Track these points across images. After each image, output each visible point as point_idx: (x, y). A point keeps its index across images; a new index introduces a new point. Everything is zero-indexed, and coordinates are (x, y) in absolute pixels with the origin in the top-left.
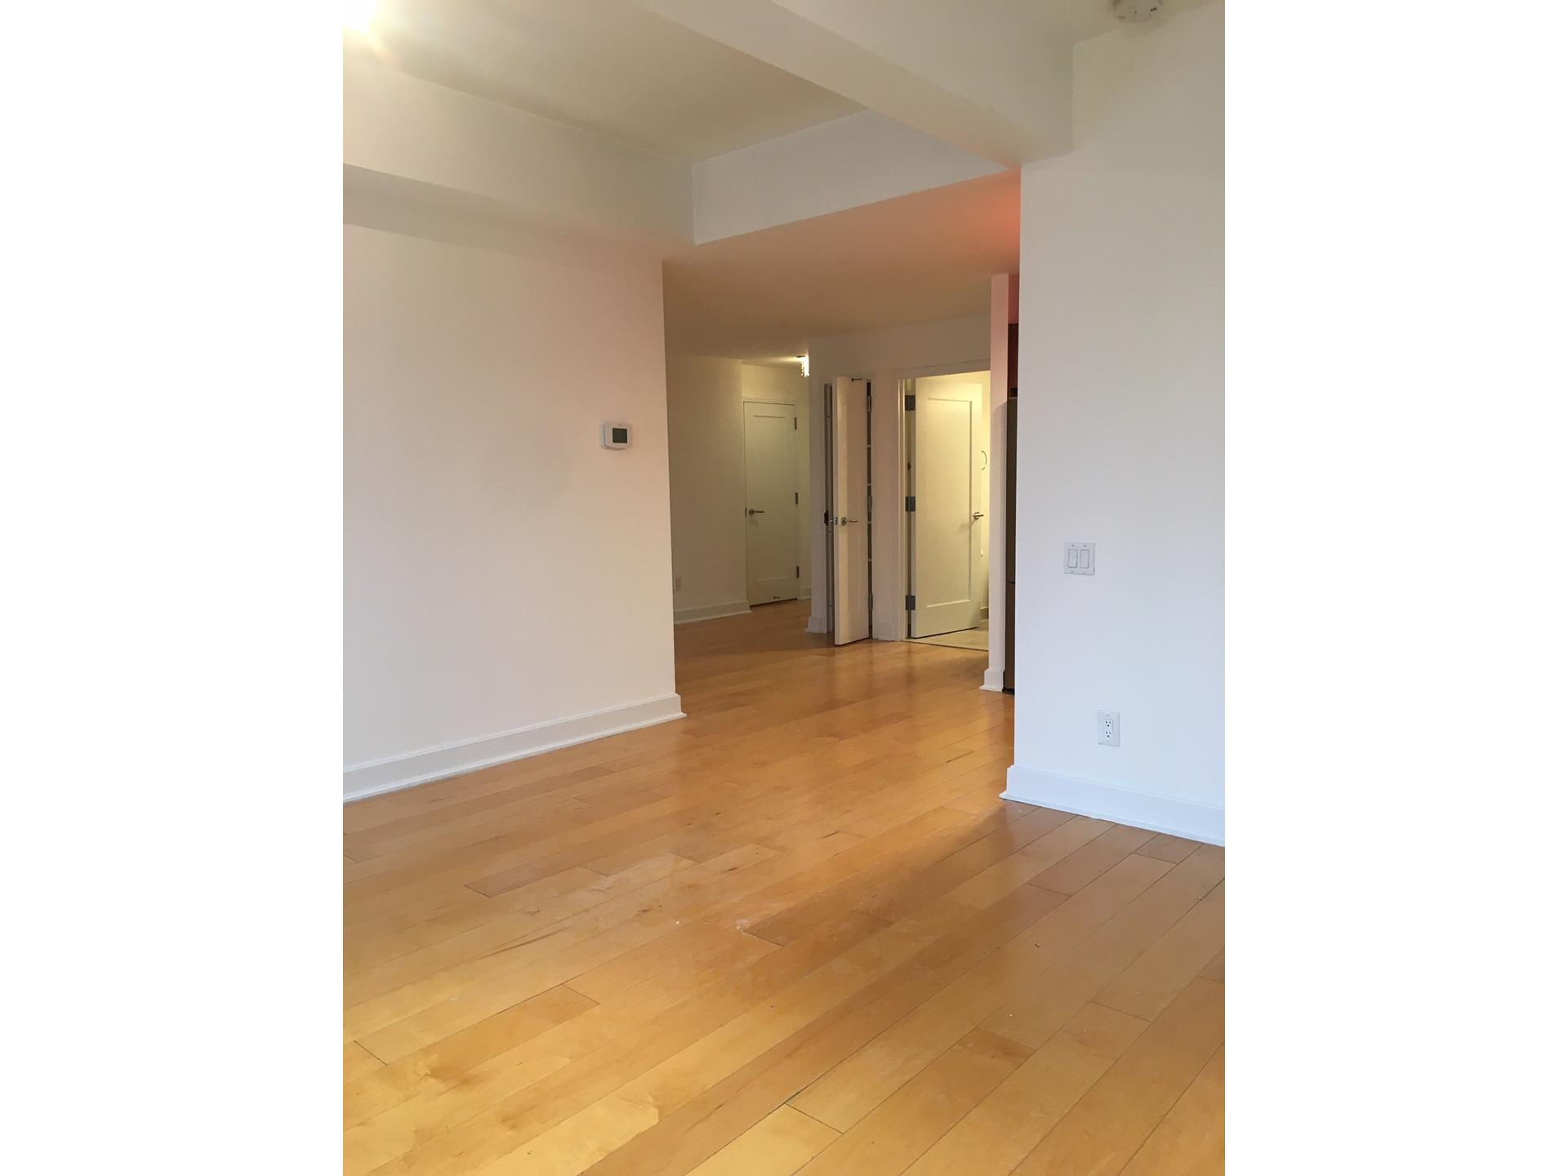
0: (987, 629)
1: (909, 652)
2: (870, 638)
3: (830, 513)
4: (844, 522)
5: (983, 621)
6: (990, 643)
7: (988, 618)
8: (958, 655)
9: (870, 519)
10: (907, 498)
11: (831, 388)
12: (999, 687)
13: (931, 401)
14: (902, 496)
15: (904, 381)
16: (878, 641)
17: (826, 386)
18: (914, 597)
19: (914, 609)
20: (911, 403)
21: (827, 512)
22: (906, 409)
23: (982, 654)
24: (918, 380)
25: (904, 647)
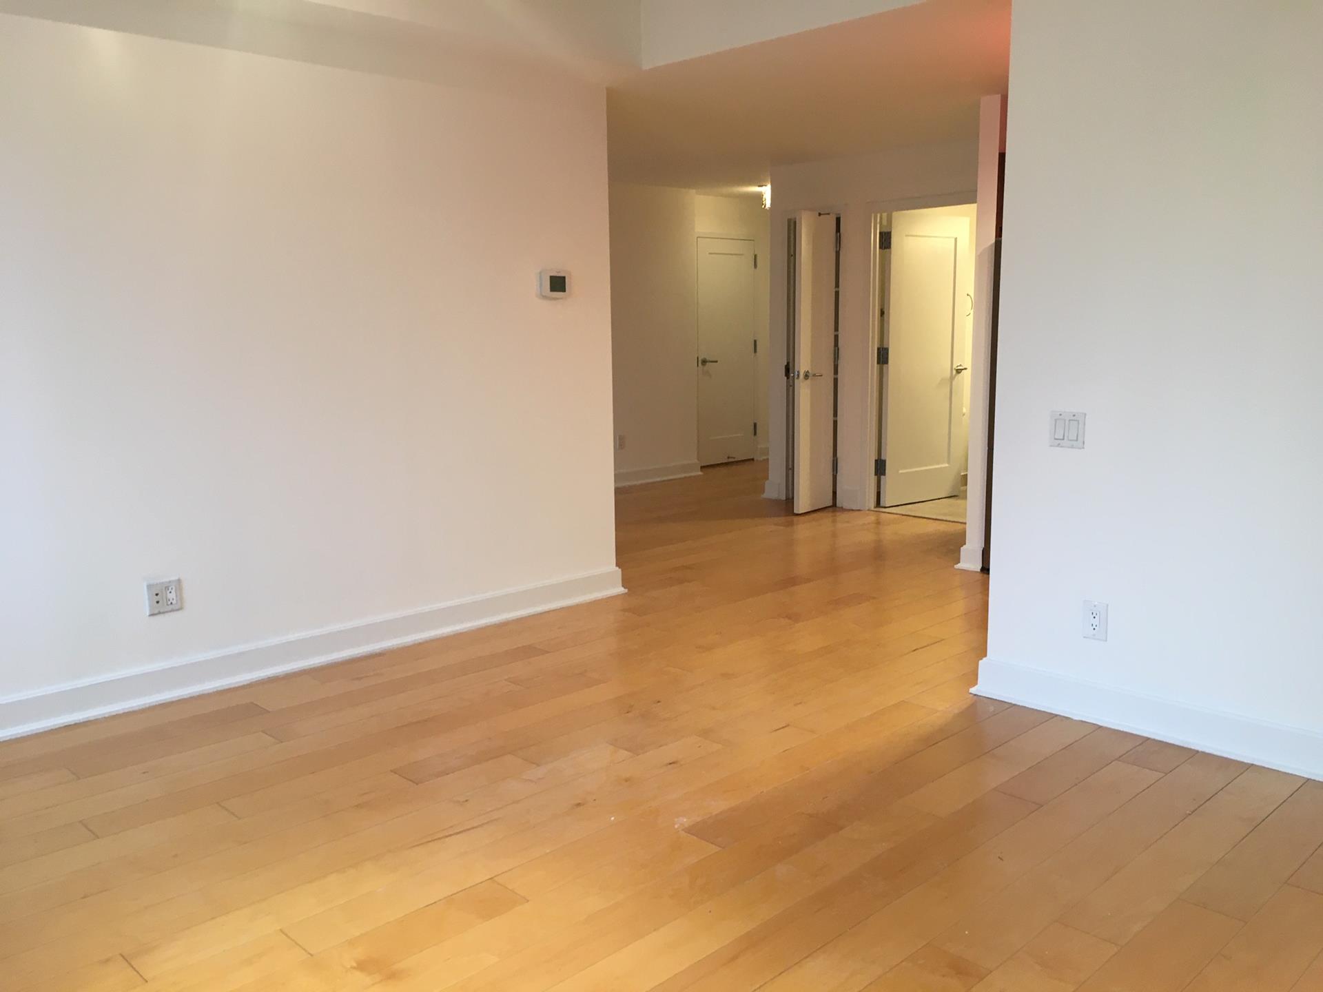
0: (965, 498)
1: (878, 523)
2: (834, 504)
3: (791, 365)
4: (806, 376)
5: (962, 488)
6: (968, 514)
7: (966, 485)
8: (932, 527)
9: (836, 372)
10: (878, 349)
11: (795, 223)
12: (977, 566)
13: (910, 238)
14: (873, 346)
15: (879, 215)
16: (843, 510)
17: (789, 221)
18: (885, 461)
19: (884, 474)
20: (886, 240)
21: (788, 363)
22: (880, 248)
23: (960, 527)
24: (895, 214)
25: (872, 518)
